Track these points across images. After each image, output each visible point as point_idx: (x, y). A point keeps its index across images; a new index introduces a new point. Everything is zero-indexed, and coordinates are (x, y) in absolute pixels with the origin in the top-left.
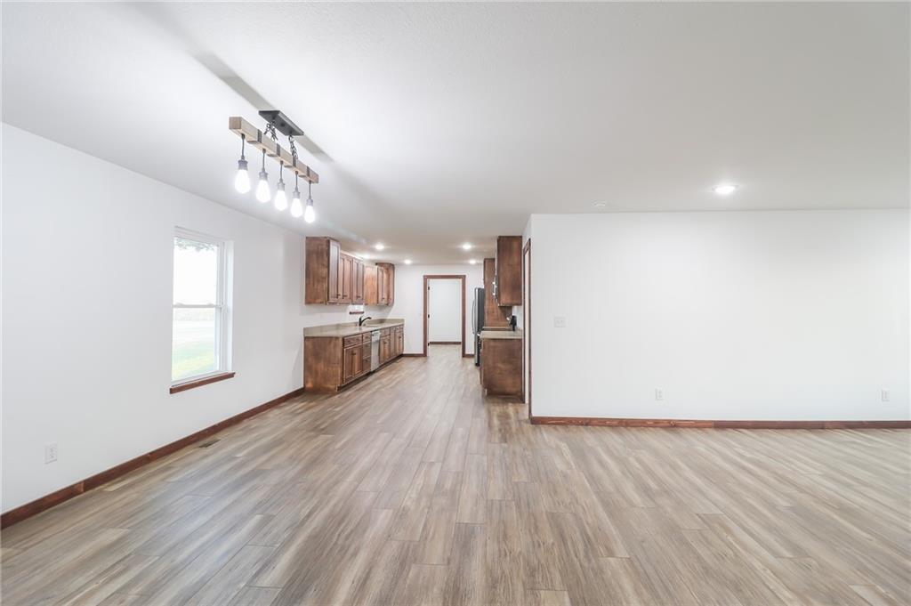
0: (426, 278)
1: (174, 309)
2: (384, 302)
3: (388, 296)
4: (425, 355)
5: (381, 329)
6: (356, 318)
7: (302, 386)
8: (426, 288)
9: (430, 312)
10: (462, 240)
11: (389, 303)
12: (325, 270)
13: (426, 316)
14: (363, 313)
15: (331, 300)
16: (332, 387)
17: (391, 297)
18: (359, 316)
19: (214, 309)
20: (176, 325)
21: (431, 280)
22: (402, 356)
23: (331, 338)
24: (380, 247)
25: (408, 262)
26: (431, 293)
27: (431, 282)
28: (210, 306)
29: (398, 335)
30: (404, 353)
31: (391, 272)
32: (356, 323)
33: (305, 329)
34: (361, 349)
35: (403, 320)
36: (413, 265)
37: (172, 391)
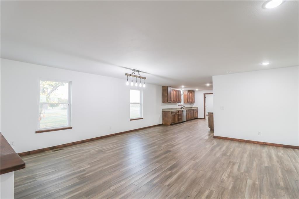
0: (205, 94)
1: (131, 104)
2: (191, 102)
3: (192, 100)
4: (205, 118)
5: (186, 110)
7: (162, 123)
10: (206, 83)
12: (167, 94)
13: (205, 106)
14: (183, 105)
15: (169, 102)
16: (169, 124)
19: (139, 104)
20: (131, 108)
22: (197, 118)
23: (168, 111)
24: (183, 87)
25: (197, 90)
27: (206, 96)
28: (138, 103)
31: (193, 93)
32: (180, 108)
33: (163, 109)
34: (179, 115)
35: (197, 107)
36: (199, 90)
37: (130, 120)
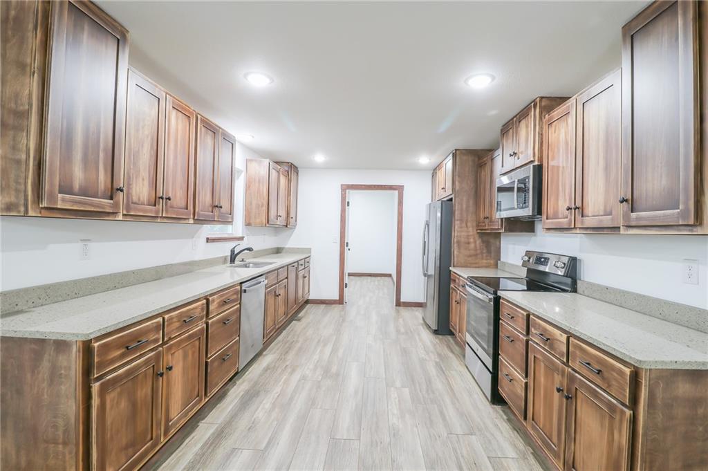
0: (346, 188)
2: (281, 221)
3: (288, 214)
4: (341, 301)
5: (266, 273)
6: (225, 249)
8: (345, 204)
9: (350, 238)
11: (288, 224)
13: (343, 244)
14: (242, 238)
17: (292, 214)
18: (231, 245)
21: (351, 191)
22: (307, 302)
25: (320, 158)
26: (352, 212)
27: (352, 196)
29: (301, 274)
30: (311, 297)
31: (293, 177)
32: (225, 258)
35: (309, 250)
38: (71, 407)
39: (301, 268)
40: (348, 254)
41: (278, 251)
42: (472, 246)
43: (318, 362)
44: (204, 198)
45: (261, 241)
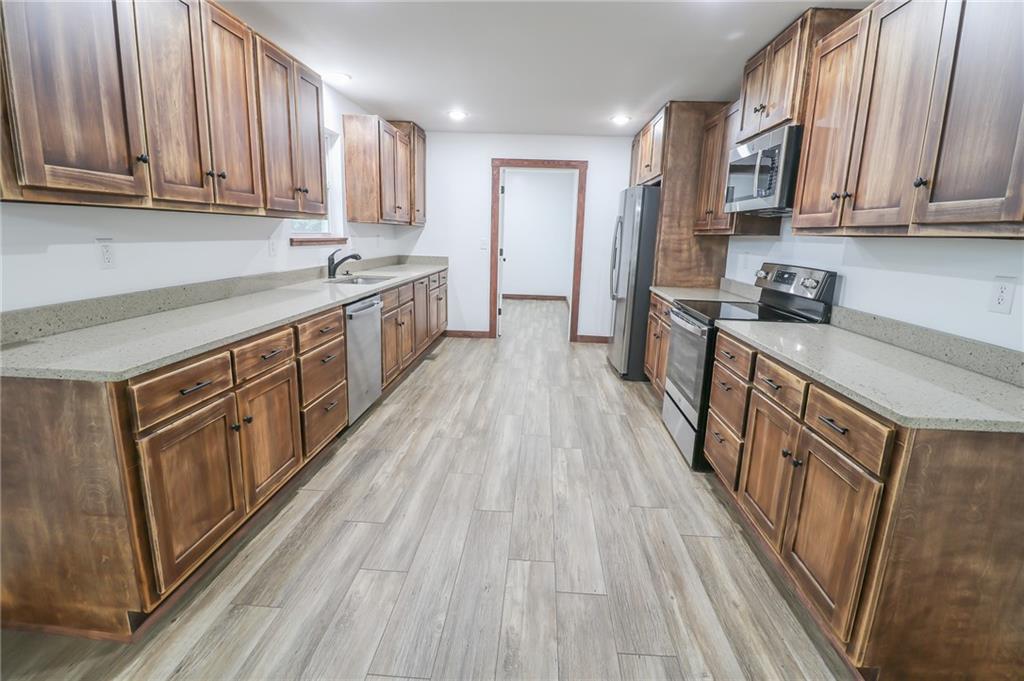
0: (499, 164)
2: (401, 216)
4: (492, 333)
5: (382, 291)
6: (320, 257)
8: (497, 190)
9: (505, 243)
11: (412, 220)
14: (343, 241)
16: (107, 613)
17: (418, 205)
18: (328, 250)
21: (508, 170)
23: (57, 384)
25: (457, 115)
26: (508, 201)
27: (509, 175)
29: (434, 294)
30: (449, 328)
32: (321, 269)
35: (445, 260)
38: (112, 470)
39: (435, 284)
40: (502, 267)
41: (400, 261)
42: (685, 255)
43: (458, 414)
44: (279, 176)
45: (373, 245)
